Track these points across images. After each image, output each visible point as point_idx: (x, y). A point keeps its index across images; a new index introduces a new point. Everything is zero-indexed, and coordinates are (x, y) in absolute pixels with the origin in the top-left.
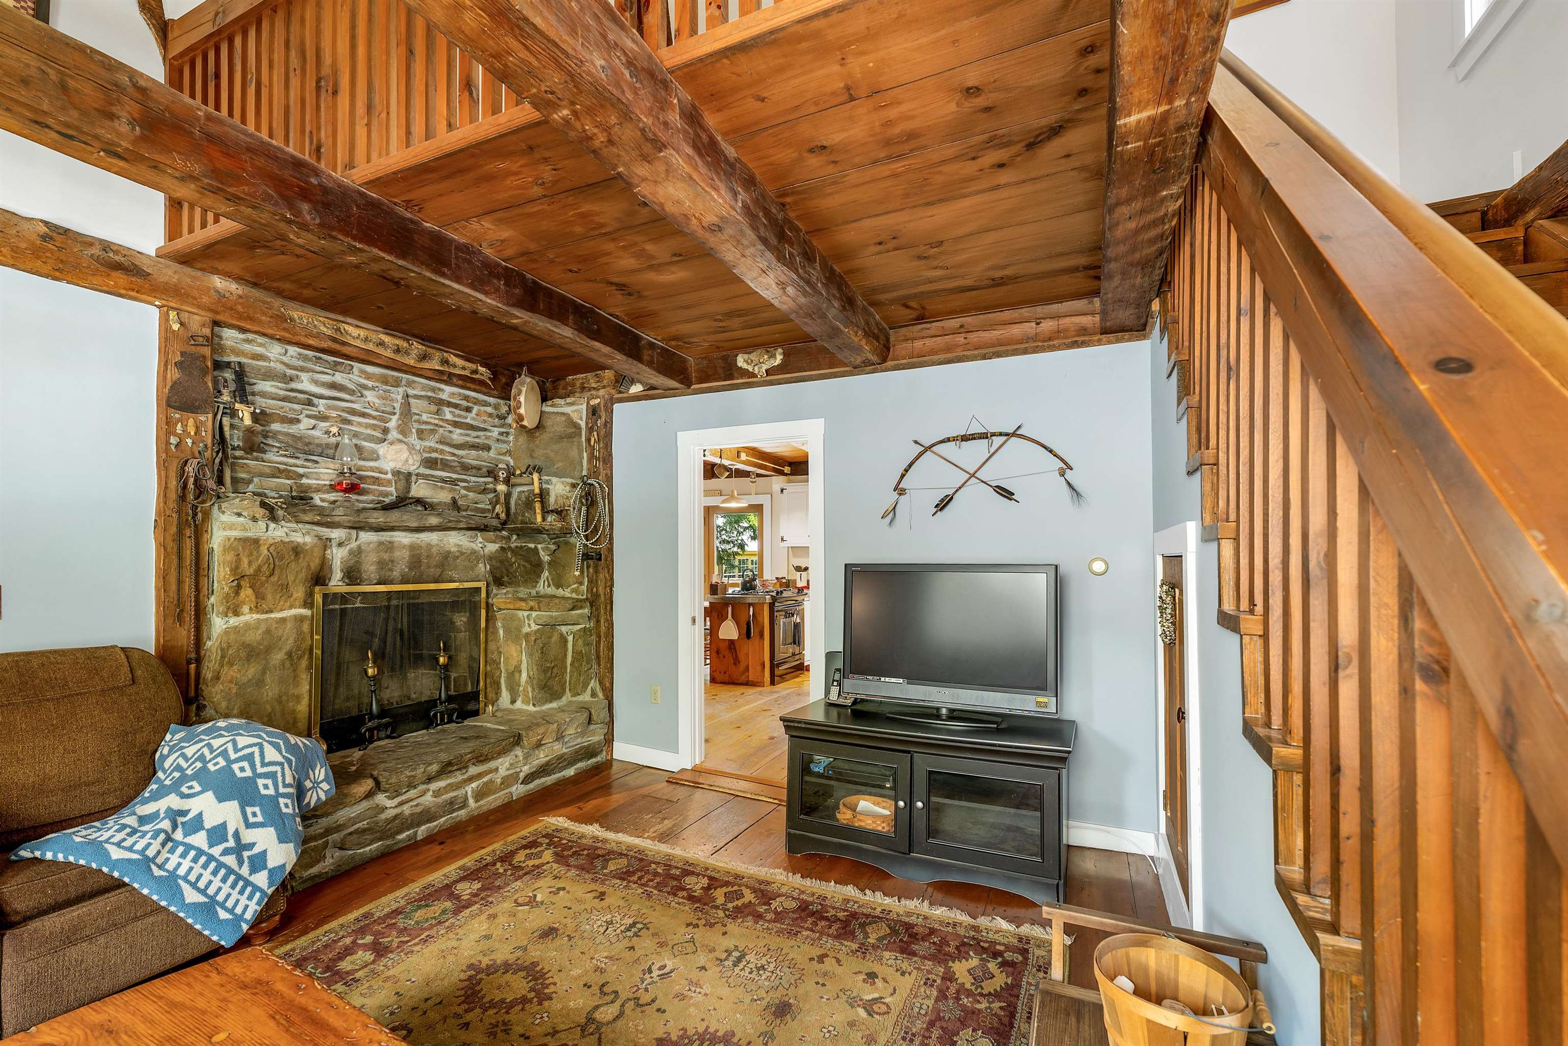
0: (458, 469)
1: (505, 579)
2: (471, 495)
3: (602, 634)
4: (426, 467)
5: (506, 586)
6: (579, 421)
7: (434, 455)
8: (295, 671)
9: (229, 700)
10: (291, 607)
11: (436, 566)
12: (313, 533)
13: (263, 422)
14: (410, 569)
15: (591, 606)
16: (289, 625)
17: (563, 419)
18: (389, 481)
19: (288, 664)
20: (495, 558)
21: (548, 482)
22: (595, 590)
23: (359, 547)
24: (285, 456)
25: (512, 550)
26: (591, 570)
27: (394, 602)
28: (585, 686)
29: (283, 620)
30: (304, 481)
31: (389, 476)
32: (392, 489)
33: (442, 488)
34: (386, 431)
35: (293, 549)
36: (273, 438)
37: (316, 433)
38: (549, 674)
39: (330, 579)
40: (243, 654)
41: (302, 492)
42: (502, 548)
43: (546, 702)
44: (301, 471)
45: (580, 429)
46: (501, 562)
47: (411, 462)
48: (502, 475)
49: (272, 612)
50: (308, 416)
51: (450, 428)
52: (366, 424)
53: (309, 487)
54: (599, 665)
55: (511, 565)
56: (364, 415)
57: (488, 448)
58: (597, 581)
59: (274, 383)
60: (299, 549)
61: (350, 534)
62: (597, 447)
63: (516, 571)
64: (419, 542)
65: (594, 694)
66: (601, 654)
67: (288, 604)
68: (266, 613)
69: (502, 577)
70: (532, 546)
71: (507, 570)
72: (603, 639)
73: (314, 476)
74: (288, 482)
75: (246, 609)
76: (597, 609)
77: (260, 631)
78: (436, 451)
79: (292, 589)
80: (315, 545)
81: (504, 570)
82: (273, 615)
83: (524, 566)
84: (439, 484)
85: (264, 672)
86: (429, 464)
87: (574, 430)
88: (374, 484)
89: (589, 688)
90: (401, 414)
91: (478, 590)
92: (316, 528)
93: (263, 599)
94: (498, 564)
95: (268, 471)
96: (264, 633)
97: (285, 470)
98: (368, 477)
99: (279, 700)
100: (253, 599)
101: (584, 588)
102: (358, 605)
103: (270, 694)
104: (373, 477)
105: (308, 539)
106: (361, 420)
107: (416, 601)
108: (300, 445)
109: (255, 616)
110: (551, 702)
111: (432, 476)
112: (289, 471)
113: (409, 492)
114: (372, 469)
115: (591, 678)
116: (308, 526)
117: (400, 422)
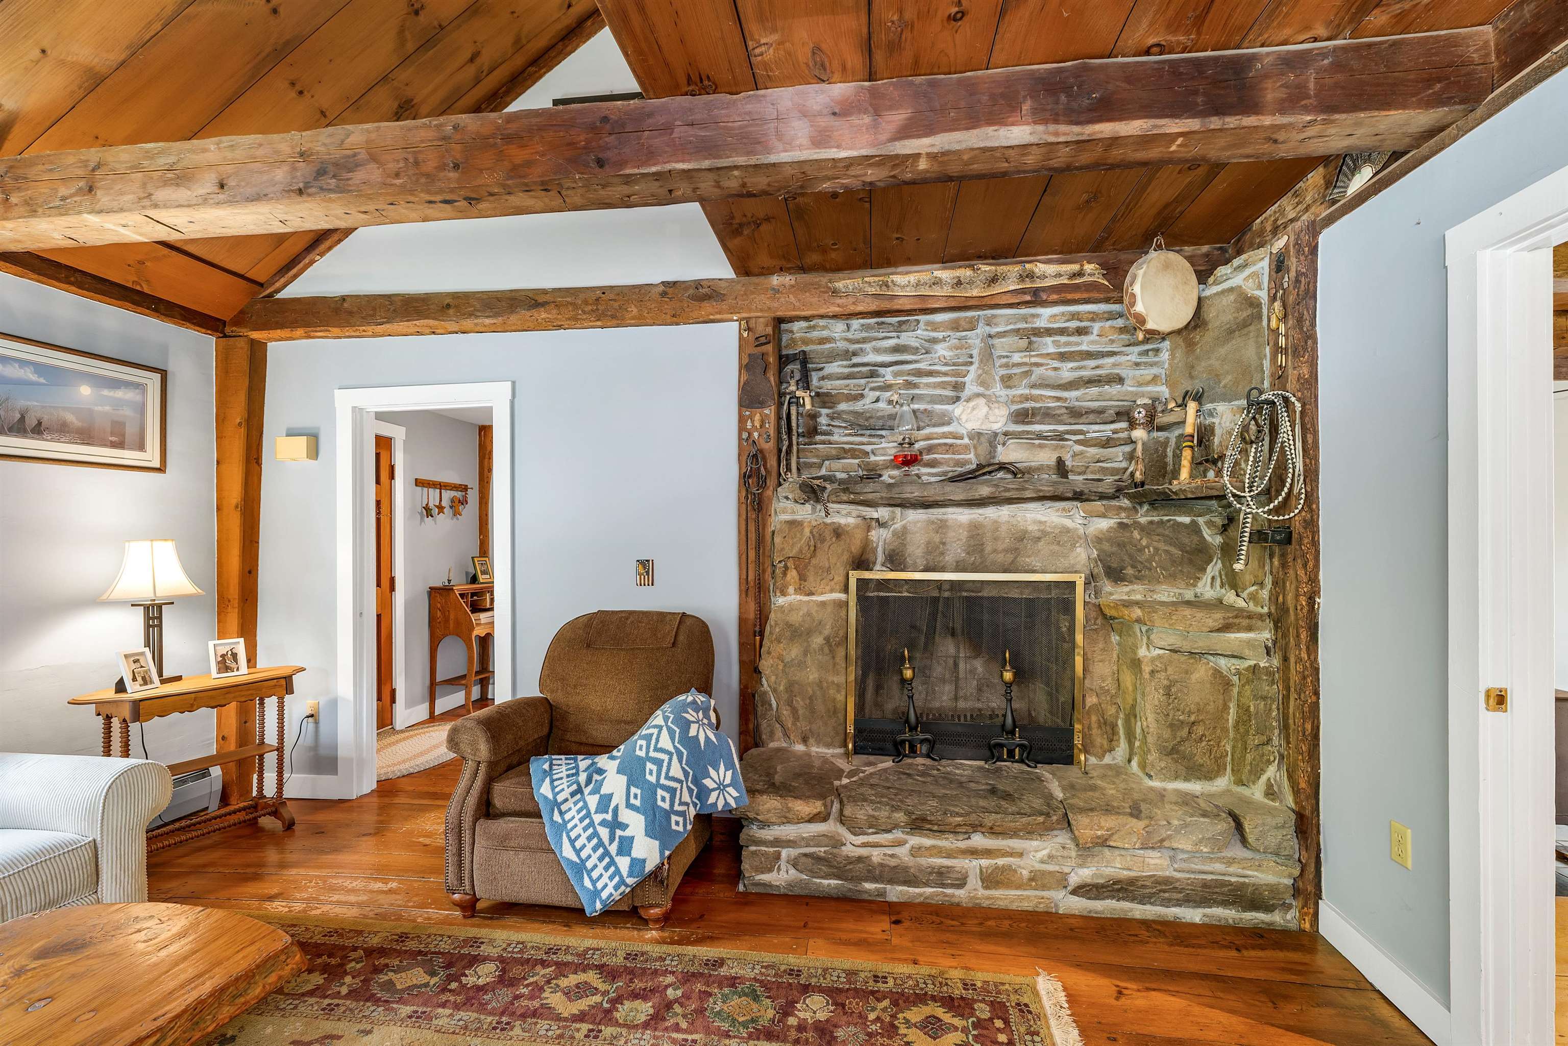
0: (1065, 417)
1: (1129, 571)
2: (1093, 451)
3: (1292, 684)
4: (1017, 422)
5: (1131, 582)
6: (1257, 293)
7: (1027, 405)
8: (833, 658)
9: (777, 676)
10: (832, 591)
11: (1006, 551)
12: (854, 514)
13: (830, 404)
14: (968, 553)
15: (1276, 628)
16: (829, 609)
17: (1232, 297)
18: (966, 447)
19: (826, 650)
20: (1109, 540)
21: (1211, 414)
22: (1281, 599)
23: (904, 527)
24: (850, 435)
25: (1142, 528)
26: (1276, 562)
27: (946, 594)
28: (1256, 772)
29: (823, 604)
30: (873, 458)
31: (966, 441)
32: (971, 456)
33: (1041, 446)
34: (958, 387)
35: (834, 530)
36: (837, 418)
37: (882, 405)
38: (1184, 732)
39: (874, 563)
40: (788, 634)
41: (872, 470)
42: (1122, 525)
43: (1176, 778)
44: (868, 448)
45: (1259, 305)
46: (1121, 545)
47: (992, 419)
48: (1140, 415)
49: (813, 594)
50: (872, 389)
51: (1056, 364)
52: (934, 383)
53: (876, 464)
54: (1288, 743)
55: (1141, 550)
56: (930, 374)
57: (1120, 380)
58: (1284, 583)
59: (841, 363)
60: (840, 531)
61: (893, 512)
62: (1282, 329)
63: (1149, 561)
64: (981, 519)
65: (1270, 792)
66: (1291, 721)
67: (828, 588)
68: (808, 595)
69: (1124, 568)
70: (1186, 520)
71: (1131, 557)
72: (1293, 696)
73: (881, 451)
74: (857, 461)
75: (791, 590)
76: (1285, 636)
77: (801, 613)
78: (1027, 398)
79: (833, 572)
80: (857, 526)
81: (1126, 558)
82: (814, 598)
83: (1167, 551)
84: (1037, 442)
85: (805, 655)
86: (1021, 418)
87: (1249, 312)
88: (947, 452)
89: (1264, 778)
90: (981, 361)
91: (1072, 585)
92: (860, 508)
93: (805, 581)
94: (1114, 549)
95: (834, 452)
96: (804, 615)
97: (850, 450)
98: (940, 445)
99: (820, 684)
100: (797, 578)
101: (1265, 594)
102: (906, 594)
103: (811, 677)
104: (945, 444)
105: (851, 520)
106: (931, 380)
107: (979, 594)
108: (861, 421)
109: (799, 597)
110: (1187, 779)
111: (1028, 432)
112: (854, 450)
113: (994, 457)
114: (944, 436)
115: (1269, 762)
116: (853, 507)
117: (980, 372)
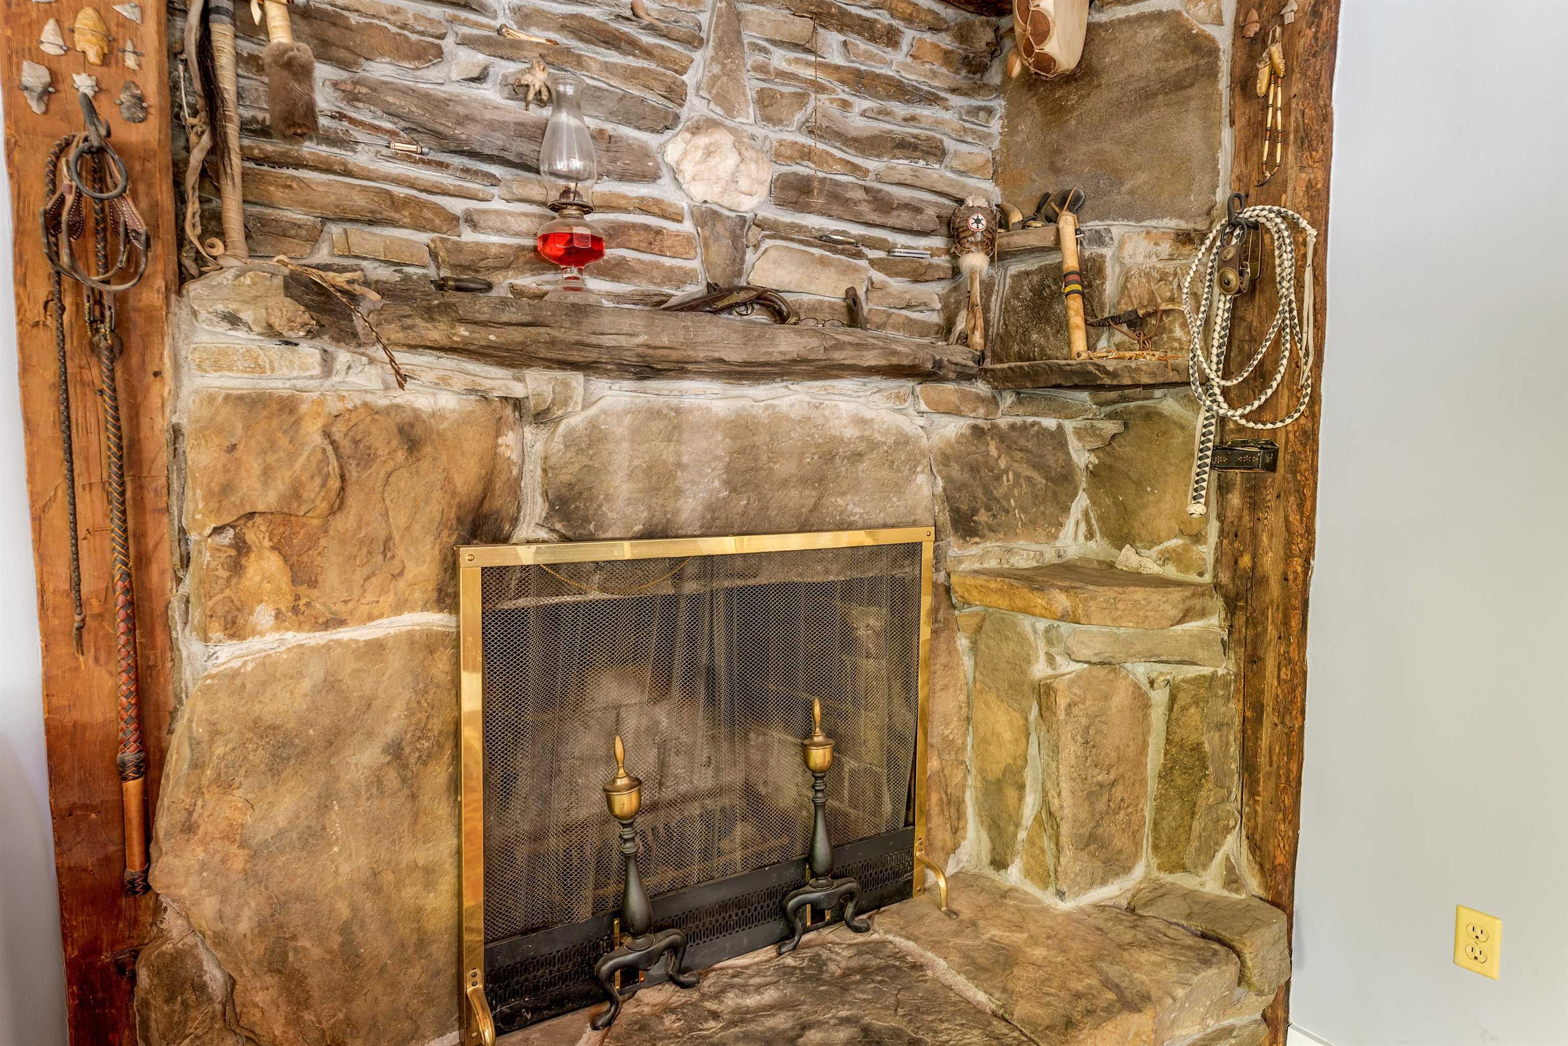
0: (865, 208)
1: (983, 517)
2: (897, 285)
3: (1268, 700)
4: (782, 204)
5: (982, 537)
6: (1211, 30)
7: (804, 169)
8: (413, 797)
9: (224, 895)
10: (399, 607)
11: (804, 481)
12: (459, 382)
13: (343, 53)
14: (734, 490)
15: (1231, 607)
16: (395, 662)
17: (1157, 31)
18: (688, 239)
19: (392, 779)
20: (959, 459)
21: (1099, 239)
22: (1246, 561)
23: (593, 426)
24: (408, 157)
25: (1001, 437)
26: (1235, 499)
27: (690, 587)
28: (1208, 850)
29: (377, 648)
30: (468, 236)
31: (687, 226)
32: (695, 264)
33: (822, 261)
34: (676, 94)
35: (401, 430)
36: (368, 100)
37: (490, 93)
38: (1101, 806)
39: (515, 521)
40: (259, 757)
41: (465, 268)
42: (978, 432)
43: (1092, 884)
44: (457, 206)
45: (1213, 51)
46: (974, 469)
47: (744, 184)
48: (978, 225)
49: (342, 623)
50: (466, 42)
51: (843, 93)
52: (626, 68)
53: (481, 252)
54: (1253, 793)
55: (998, 478)
56: (612, 41)
57: (936, 152)
58: (1254, 534)
60: (418, 431)
61: (566, 384)
62: (1278, 97)
63: (1007, 497)
64: (758, 409)
65: (1232, 880)
66: (1263, 760)
67: (390, 598)
68: (326, 625)
69: (975, 512)
70: (1050, 423)
71: (987, 492)
72: (1268, 718)
73: (494, 221)
74: (424, 237)
75: (263, 616)
76: (1252, 622)
77: (306, 685)
78: (806, 154)
79: (400, 552)
80: (466, 419)
81: (979, 492)
82: (344, 634)
83: (1029, 479)
84: (817, 252)
85: (323, 806)
86: (791, 195)
87: (1190, 62)
88: (649, 248)
89: (1219, 856)
90: (720, 44)
91: (912, 550)
92: (473, 367)
93: (313, 584)
94: (966, 476)
95: (360, 201)
96: (316, 690)
97: (407, 202)
98: (634, 226)
99: (373, 884)
100: (284, 582)
101: (1207, 551)
102: (595, 595)
103: (345, 869)
104: (647, 228)
105: (448, 401)
106: (614, 57)
107: (752, 582)
108: (442, 125)
109: (293, 637)
110: (1104, 882)
111: (800, 228)
112: (422, 205)
113: (739, 273)
114: (644, 207)
115: (1228, 830)
116: (449, 362)
117: (716, 69)
